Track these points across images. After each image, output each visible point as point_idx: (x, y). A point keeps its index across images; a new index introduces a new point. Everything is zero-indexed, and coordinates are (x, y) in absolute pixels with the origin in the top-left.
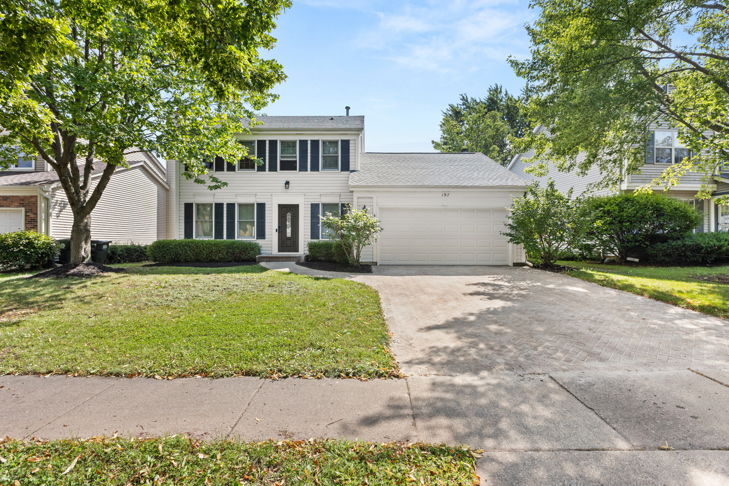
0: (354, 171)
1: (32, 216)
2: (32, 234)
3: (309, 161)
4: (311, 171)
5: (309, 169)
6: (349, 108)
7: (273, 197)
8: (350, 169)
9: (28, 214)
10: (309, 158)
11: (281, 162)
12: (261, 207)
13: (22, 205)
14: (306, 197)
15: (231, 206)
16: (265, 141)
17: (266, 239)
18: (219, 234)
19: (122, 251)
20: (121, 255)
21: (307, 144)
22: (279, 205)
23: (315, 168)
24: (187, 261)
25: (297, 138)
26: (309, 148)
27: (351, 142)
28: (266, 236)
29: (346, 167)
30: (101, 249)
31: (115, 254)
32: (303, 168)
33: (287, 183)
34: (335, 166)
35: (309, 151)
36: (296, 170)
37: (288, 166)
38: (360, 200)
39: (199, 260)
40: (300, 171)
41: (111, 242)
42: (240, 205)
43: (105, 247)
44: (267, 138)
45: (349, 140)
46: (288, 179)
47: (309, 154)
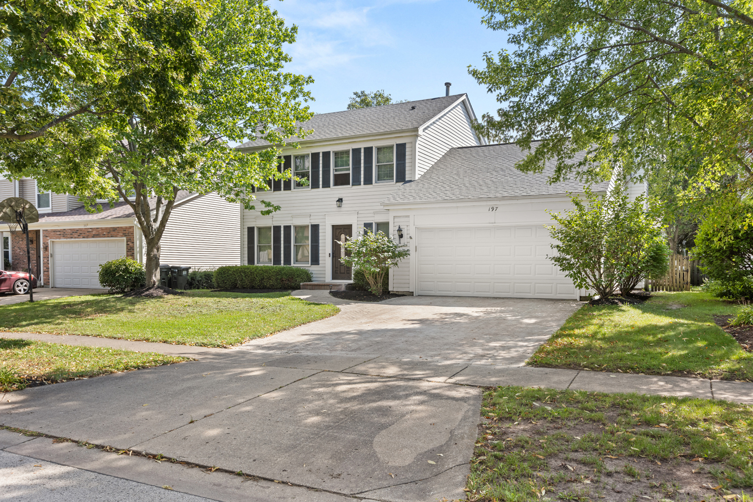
0: (411, 181)
1: (131, 244)
2: (129, 261)
3: (362, 172)
4: (364, 184)
5: (362, 183)
6: (450, 84)
7: (326, 218)
8: (407, 179)
9: (129, 243)
10: (362, 169)
11: (335, 176)
12: (315, 228)
13: (124, 235)
14: (359, 216)
15: (287, 228)
16: (318, 153)
17: (320, 265)
18: (277, 260)
19: (201, 277)
20: (200, 281)
21: (360, 152)
22: (333, 226)
23: (368, 181)
24: (244, 288)
25: (350, 147)
26: (362, 158)
27: (407, 146)
28: (320, 262)
29: (401, 178)
30: (181, 275)
31: (194, 280)
32: (357, 182)
33: (340, 200)
34: (390, 177)
35: (362, 161)
36: (349, 184)
37: (342, 180)
38: (396, 220)
39: (253, 286)
40: (353, 185)
41: (190, 268)
42: (296, 227)
43: (184, 273)
44: (321, 150)
45: (405, 144)
46: (340, 196)
47: (362, 165)
